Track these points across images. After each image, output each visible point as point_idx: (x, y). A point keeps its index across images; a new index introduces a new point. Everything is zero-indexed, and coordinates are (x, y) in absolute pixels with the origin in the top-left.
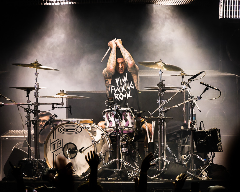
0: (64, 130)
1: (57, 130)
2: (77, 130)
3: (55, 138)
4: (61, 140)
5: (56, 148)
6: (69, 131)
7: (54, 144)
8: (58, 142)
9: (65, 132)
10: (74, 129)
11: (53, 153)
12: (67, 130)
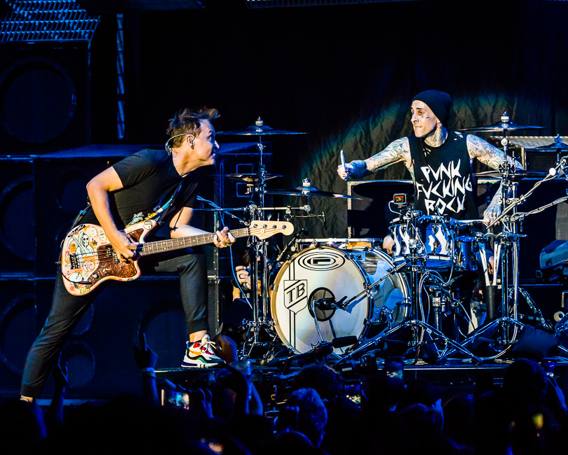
0: (309, 262)
1: (296, 261)
2: (335, 261)
3: (292, 278)
4: (305, 282)
5: (295, 300)
6: (319, 263)
7: (291, 291)
8: (298, 287)
9: (312, 265)
10: (329, 260)
11: (288, 308)
12: (316, 262)
